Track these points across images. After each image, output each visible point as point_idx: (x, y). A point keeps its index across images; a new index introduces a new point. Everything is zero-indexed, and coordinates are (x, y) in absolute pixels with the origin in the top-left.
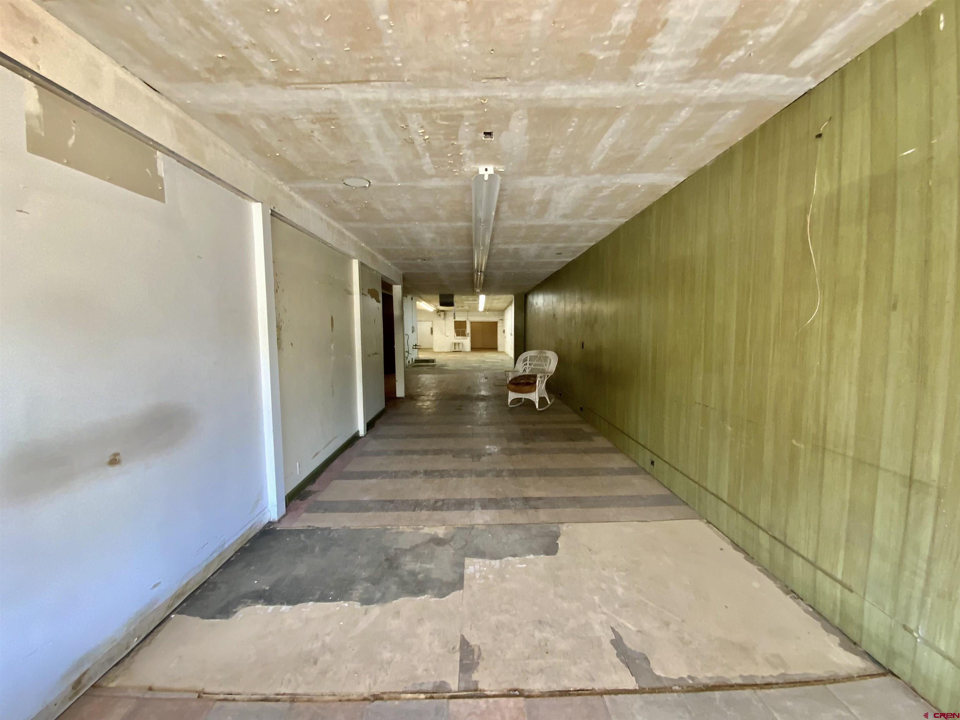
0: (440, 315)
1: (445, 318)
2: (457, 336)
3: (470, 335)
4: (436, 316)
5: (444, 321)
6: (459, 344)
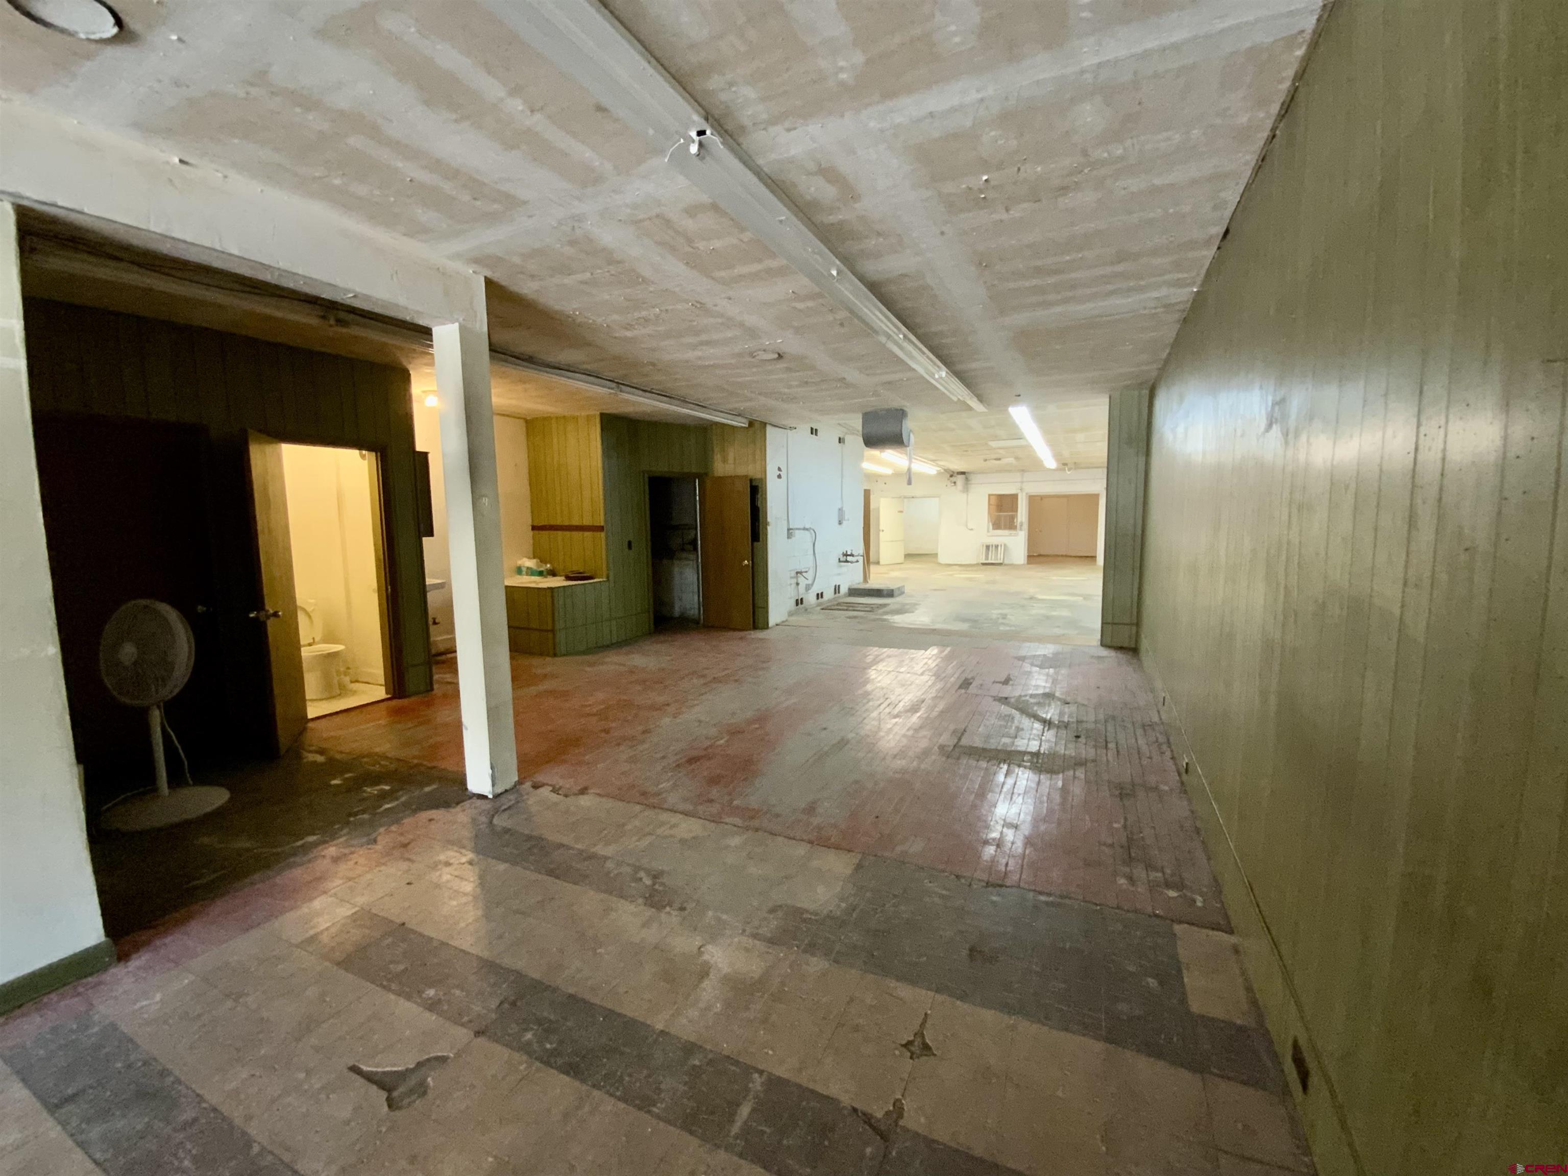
0: (955, 483)
1: (966, 488)
2: (994, 529)
3: (1025, 526)
4: (949, 483)
5: (965, 495)
6: (997, 547)
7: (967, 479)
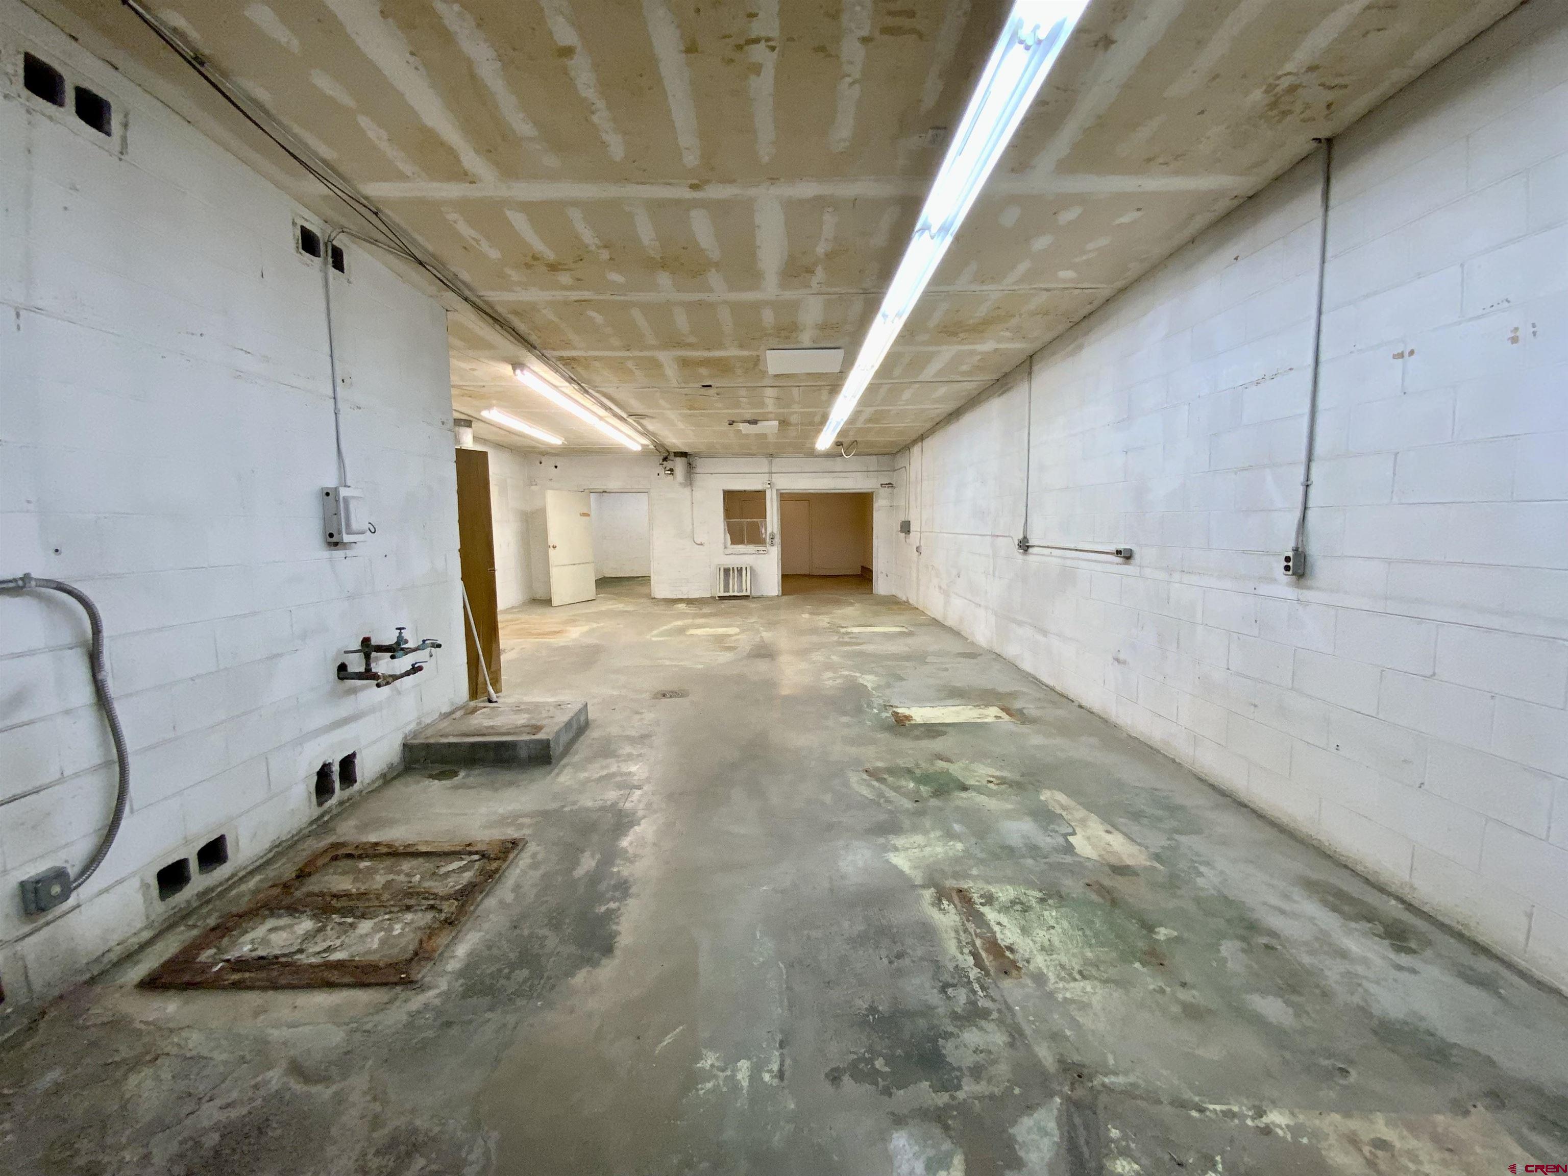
0: (671, 470)
1: (689, 479)
2: (733, 543)
3: (778, 540)
5: (687, 491)
6: (740, 570)
7: (690, 466)
